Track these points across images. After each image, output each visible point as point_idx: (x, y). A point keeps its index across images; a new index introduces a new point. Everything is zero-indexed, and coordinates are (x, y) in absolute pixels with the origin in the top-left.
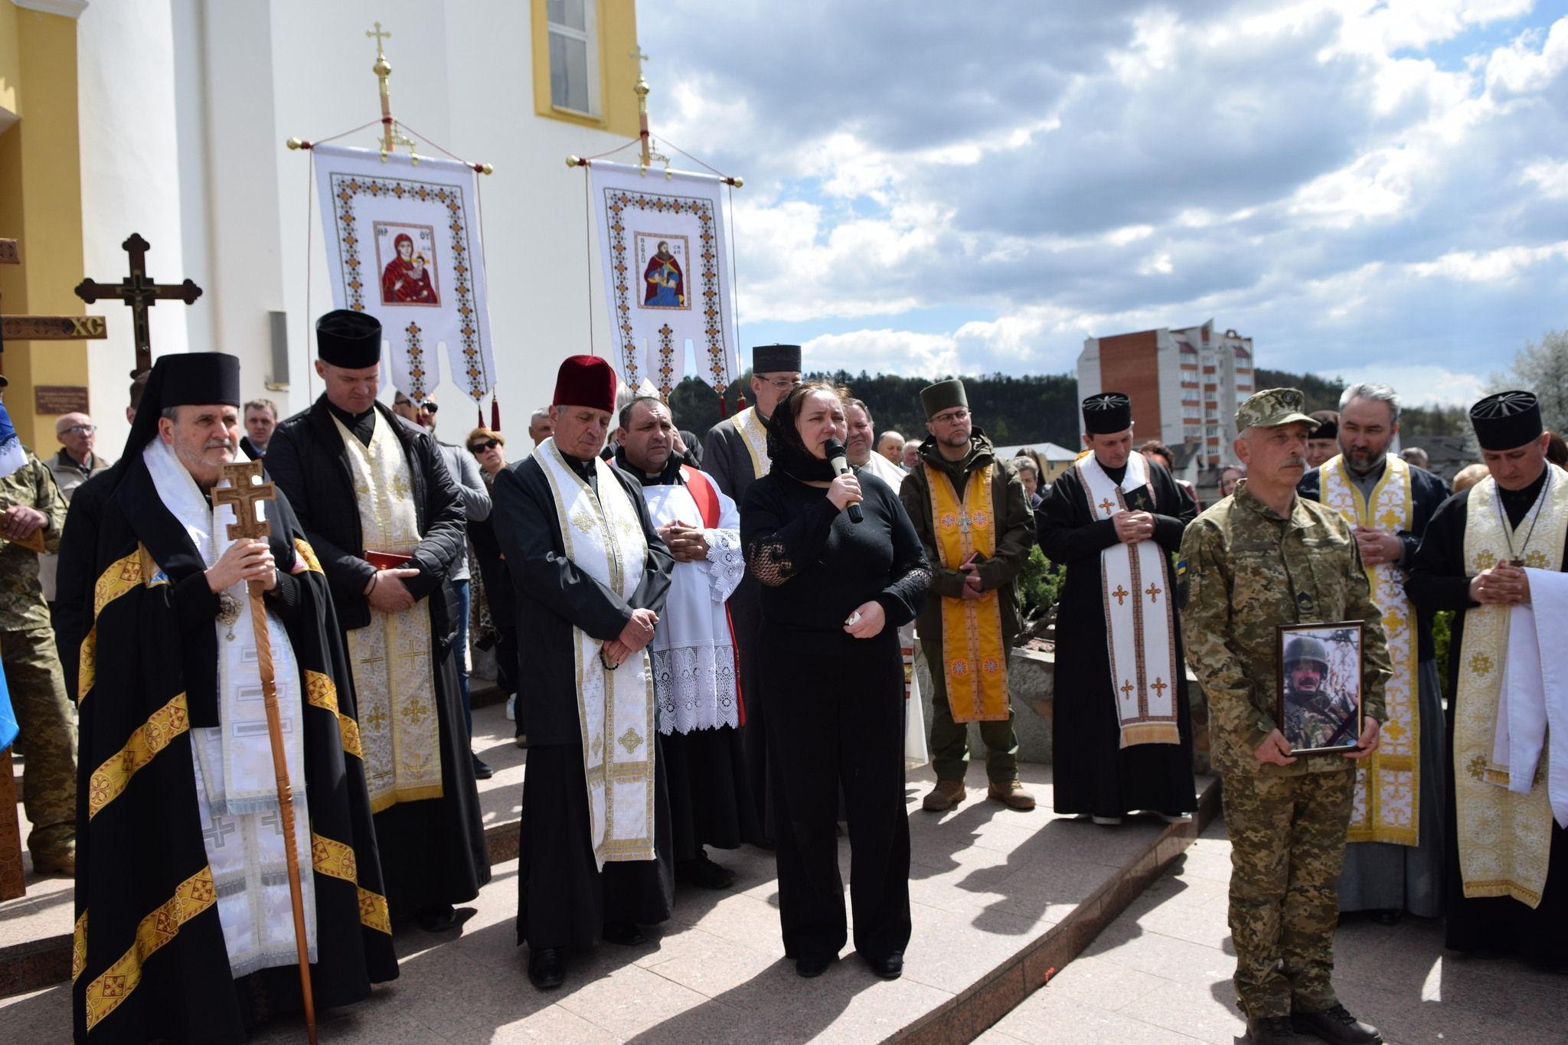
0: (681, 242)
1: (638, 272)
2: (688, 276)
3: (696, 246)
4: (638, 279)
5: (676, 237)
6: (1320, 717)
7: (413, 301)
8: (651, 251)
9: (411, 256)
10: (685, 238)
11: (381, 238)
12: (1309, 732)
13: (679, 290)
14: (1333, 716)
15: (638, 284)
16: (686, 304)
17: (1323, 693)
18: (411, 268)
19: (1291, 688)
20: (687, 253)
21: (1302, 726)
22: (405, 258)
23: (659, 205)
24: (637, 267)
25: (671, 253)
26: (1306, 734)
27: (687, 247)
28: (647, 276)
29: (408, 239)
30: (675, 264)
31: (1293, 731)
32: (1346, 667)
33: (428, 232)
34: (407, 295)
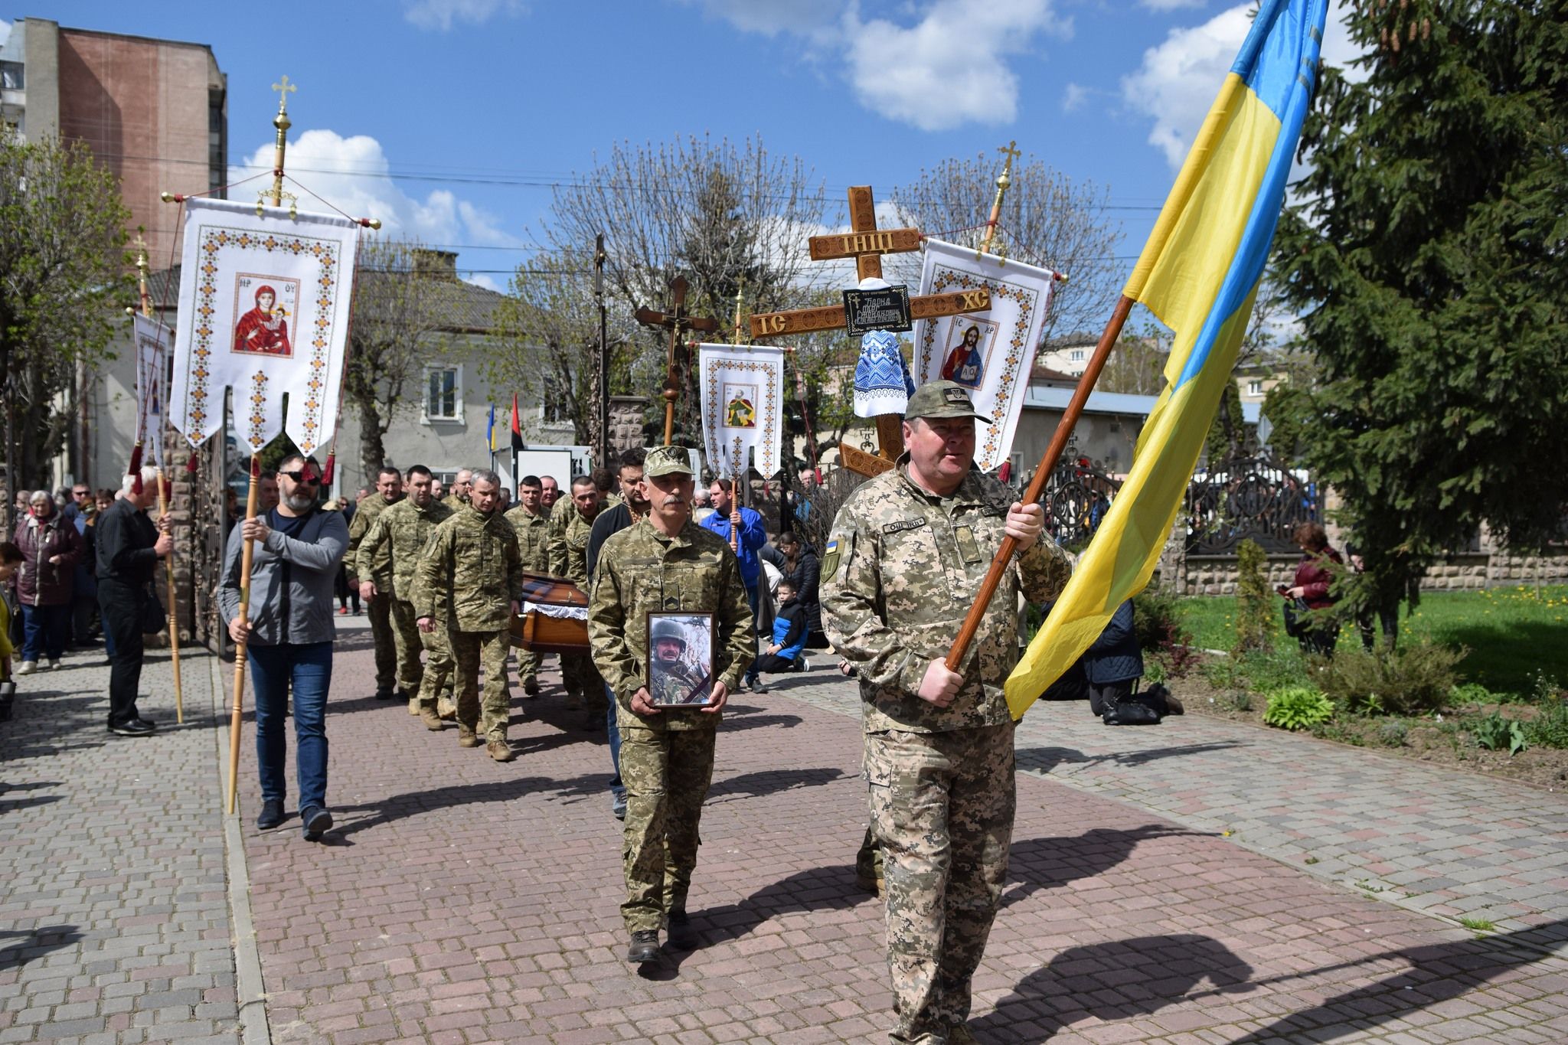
6: (679, 680)
7: (265, 351)
9: (271, 307)
11: (242, 289)
12: (670, 691)
14: (690, 680)
17: (682, 663)
18: (269, 318)
19: (657, 658)
21: (665, 686)
22: (264, 309)
26: (668, 692)
29: (271, 291)
31: (658, 690)
32: (700, 645)
33: (294, 286)
34: (259, 345)
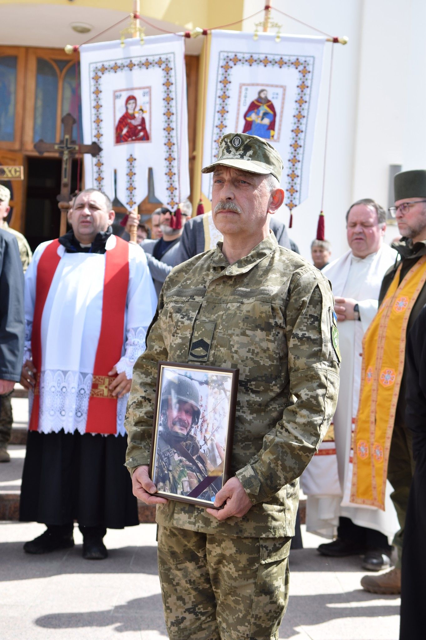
0: (280, 91)
1: (238, 114)
2: (281, 116)
3: (293, 93)
4: (238, 118)
5: (277, 86)
6: (188, 463)
7: (133, 140)
8: (252, 96)
9: (134, 110)
10: (284, 88)
11: (117, 101)
12: (177, 477)
13: (272, 126)
14: (200, 465)
15: (237, 123)
16: (275, 137)
17: (192, 438)
18: (134, 117)
19: (165, 425)
20: (283, 99)
21: (171, 468)
22: (131, 112)
23: (266, 62)
24: (238, 110)
25: (270, 98)
26: (174, 477)
27: (284, 94)
28: (245, 116)
29: (134, 98)
30: (272, 107)
31: (163, 471)
32: (217, 416)
33: (148, 91)
34: (129, 137)
